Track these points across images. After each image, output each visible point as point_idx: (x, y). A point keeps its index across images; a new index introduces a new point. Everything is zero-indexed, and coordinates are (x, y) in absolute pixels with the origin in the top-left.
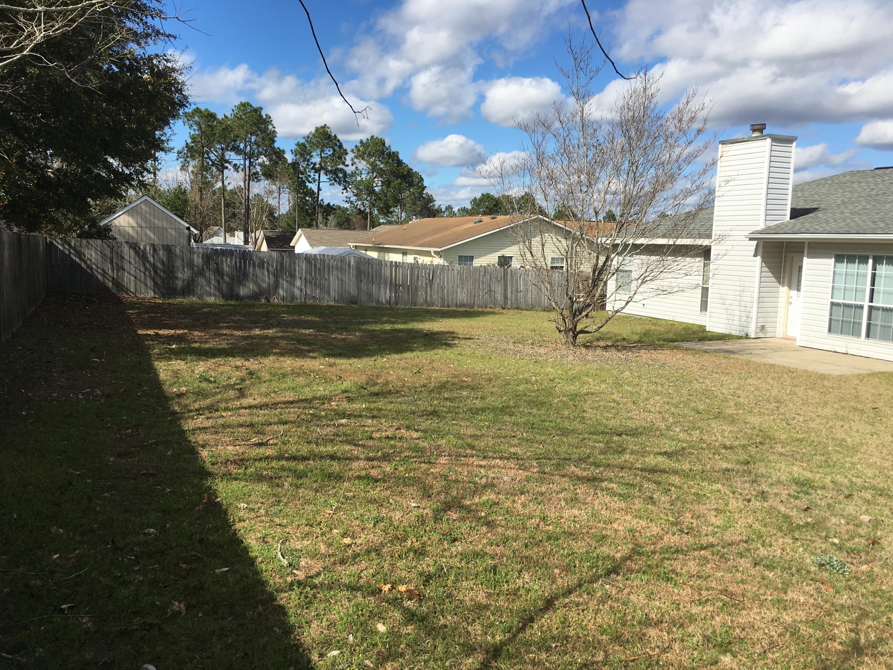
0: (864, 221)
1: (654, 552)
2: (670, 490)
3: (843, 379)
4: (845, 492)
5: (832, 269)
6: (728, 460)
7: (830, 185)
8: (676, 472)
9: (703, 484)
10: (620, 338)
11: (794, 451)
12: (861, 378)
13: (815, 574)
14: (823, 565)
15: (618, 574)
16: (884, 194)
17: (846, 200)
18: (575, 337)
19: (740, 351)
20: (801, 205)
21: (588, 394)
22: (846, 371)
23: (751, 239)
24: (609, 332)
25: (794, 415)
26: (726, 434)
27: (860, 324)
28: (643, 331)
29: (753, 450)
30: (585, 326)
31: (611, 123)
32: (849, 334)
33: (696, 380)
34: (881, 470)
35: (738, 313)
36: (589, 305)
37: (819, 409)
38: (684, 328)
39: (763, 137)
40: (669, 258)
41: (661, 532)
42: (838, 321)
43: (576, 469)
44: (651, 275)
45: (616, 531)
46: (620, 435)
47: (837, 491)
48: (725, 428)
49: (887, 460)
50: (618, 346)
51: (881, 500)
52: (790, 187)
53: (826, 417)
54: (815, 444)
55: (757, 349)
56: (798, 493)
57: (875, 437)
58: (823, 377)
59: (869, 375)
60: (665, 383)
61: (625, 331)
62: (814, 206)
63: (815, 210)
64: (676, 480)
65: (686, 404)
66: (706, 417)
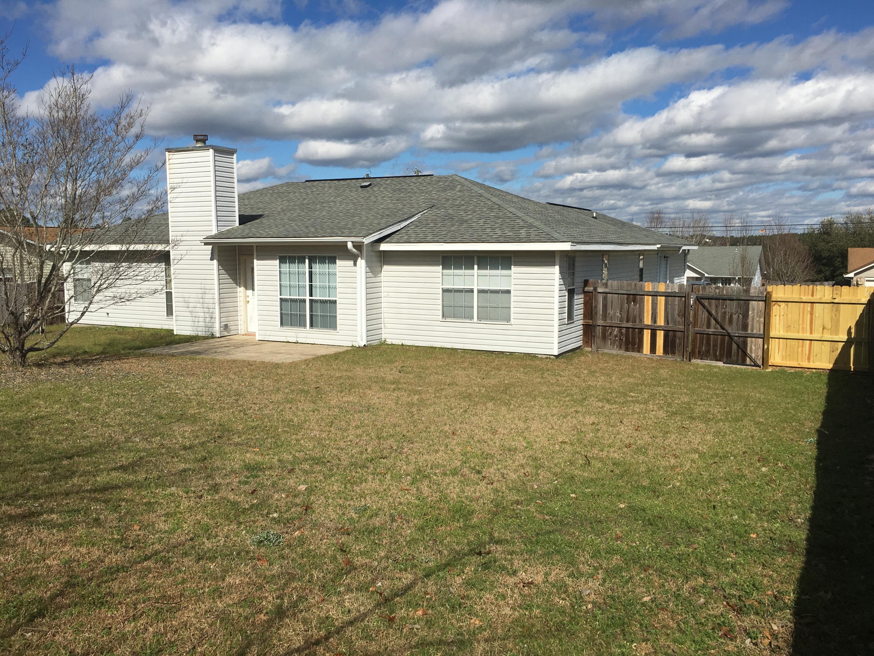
0: (298, 226)
1: (90, 579)
2: (120, 506)
3: (294, 365)
4: (289, 468)
5: (278, 269)
6: (186, 461)
7: (272, 195)
8: (129, 485)
9: (157, 491)
10: (80, 351)
11: (248, 439)
12: (307, 362)
13: (254, 553)
14: (262, 541)
15: (44, 616)
16: (314, 203)
17: (285, 208)
18: (23, 356)
19: (206, 350)
20: (248, 212)
21: (36, 418)
22: (296, 358)
23: (206, 244)
24: (69, 346)
25: (251, 405)
26: (187, 435)
27: (305, 316)
28: (107, 341)
29: (211, 446)
30: (35, 342)
31: (39, 121)
32: (297, 326)
33: (161, 385)
34: (319, 441)
35: (202, 315)
36: (36, 320)
37: (273, 396)
38: (152, 334)
39: (206, 148)
40: (124, 264)
41: (103, 554)
42: (288, 314)
43: (9, 508)
44: (107, 282)
45: (49, 567)
46: (71, 458)
47: (282, 468)
48: (186, 428)
49: (324, 431)
50: (78, 360)
51: (318, 468)
52: (236, 195)
53: (278, 402)
54: (267, 429)
55: (221, 347)
56: (248, 478)
57: (316, 413)
58: (277, 366)
59: (314, 359)
60: (127, 393)
61: (87, 344)
62: (259, 213)
63: (260, 216)
64: (128, 493)
65: (148, 411)
66: (169, 421)
